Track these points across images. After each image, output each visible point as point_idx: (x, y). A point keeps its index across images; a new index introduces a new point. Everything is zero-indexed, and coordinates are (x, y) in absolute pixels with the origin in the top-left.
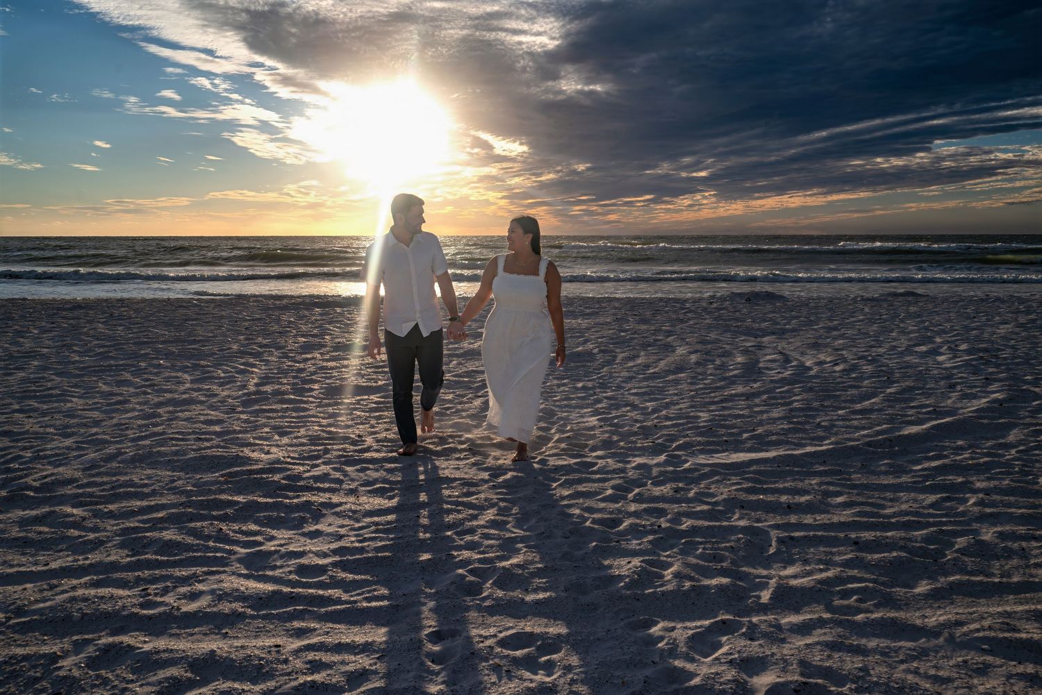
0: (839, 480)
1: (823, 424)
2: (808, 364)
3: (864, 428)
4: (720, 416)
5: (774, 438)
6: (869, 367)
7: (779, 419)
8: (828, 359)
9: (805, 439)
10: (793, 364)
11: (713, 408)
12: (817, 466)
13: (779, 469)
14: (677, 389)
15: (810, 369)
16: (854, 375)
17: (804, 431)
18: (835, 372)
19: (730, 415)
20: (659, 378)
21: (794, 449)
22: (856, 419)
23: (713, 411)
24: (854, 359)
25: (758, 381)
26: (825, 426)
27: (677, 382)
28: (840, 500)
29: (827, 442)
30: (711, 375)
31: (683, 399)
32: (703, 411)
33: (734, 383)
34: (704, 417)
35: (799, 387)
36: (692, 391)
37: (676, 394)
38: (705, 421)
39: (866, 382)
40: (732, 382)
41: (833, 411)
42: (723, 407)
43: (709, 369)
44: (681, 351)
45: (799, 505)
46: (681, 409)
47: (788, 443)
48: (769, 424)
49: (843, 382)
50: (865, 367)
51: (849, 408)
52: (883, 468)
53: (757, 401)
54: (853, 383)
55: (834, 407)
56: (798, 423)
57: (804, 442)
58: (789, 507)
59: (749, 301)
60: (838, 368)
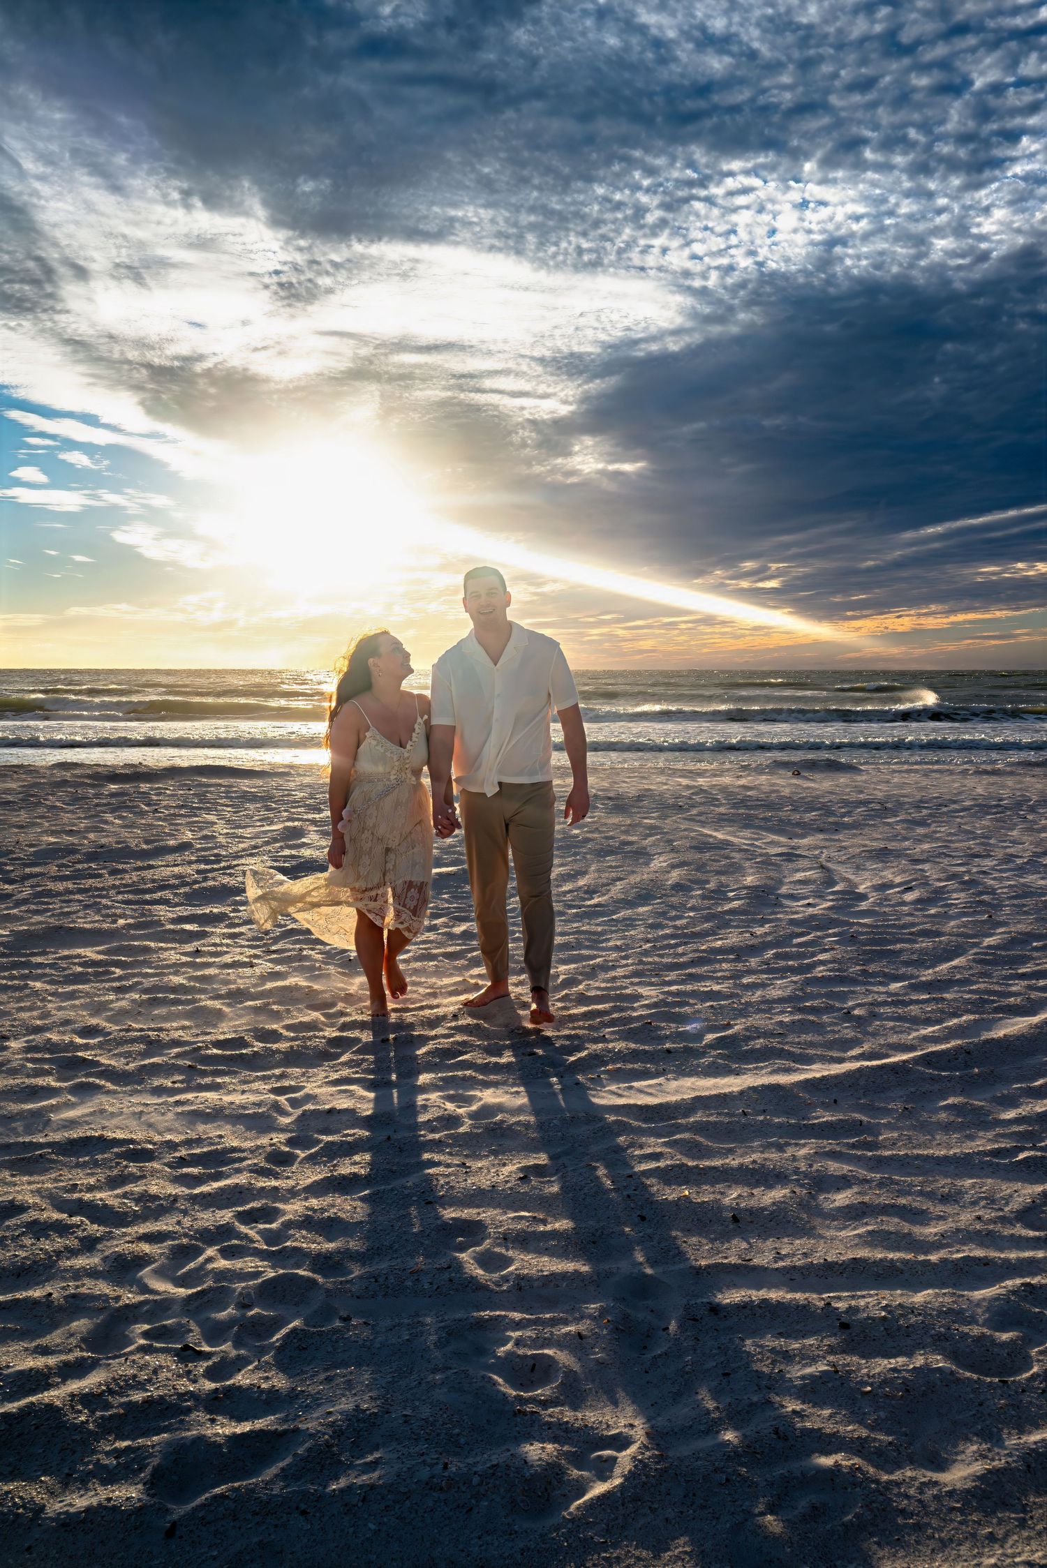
0: (853, 1146)
1: (856, 1012)
2: (861, 889)
3: (928, 1022)
4: (678, 994)
5: (759, 1043)
6: (962, 895)
7: (781, 1000)
8: (898, 880)
9: (812, 1045)
10: (837, 888)
11: (672, 976)
12: (819, 1112)
13: (743, 1120)
14: (624, 938)
15: (863, 897)
16: (932, 912)
17: (819, 1028)
18: (904, 903)
19: (694, 994)
20: (602, 914)
21: (788, 1071)
22: (918, 1002)
23: (670, 983)
24: (939, 880)
25: (769, 921)
26: (859, 1017)
27: (630, 923)
28: (842, 1198)
29: (856, 1052)
30: (693, 909)
31: (626, 957)
32: (651, 984)
33: (727, 925)
34: (650, 997)
35: (834, 935)
36: (648, 941)
37: (617, 948)
38: (648, 1006)
39: (952, 923)
40: (722, 922)
41: (881, 983)
42: (690, 975)
43: (692, 897)
44: (659, 863)
45: (755, 1213)
46: (614, 979)
47: (782, 1054)
48: (759, 1011)
49: (913, 925)
50: (955, 895)
51: (912, 977)
52: (943, 1116)
53: (753, 962)
54: (928, 926)
55: (885, 975)
56: (813, 1010)
57: (811, 1052)
58: (735, 1219)
59: (797, 774)
60: (909, 897)
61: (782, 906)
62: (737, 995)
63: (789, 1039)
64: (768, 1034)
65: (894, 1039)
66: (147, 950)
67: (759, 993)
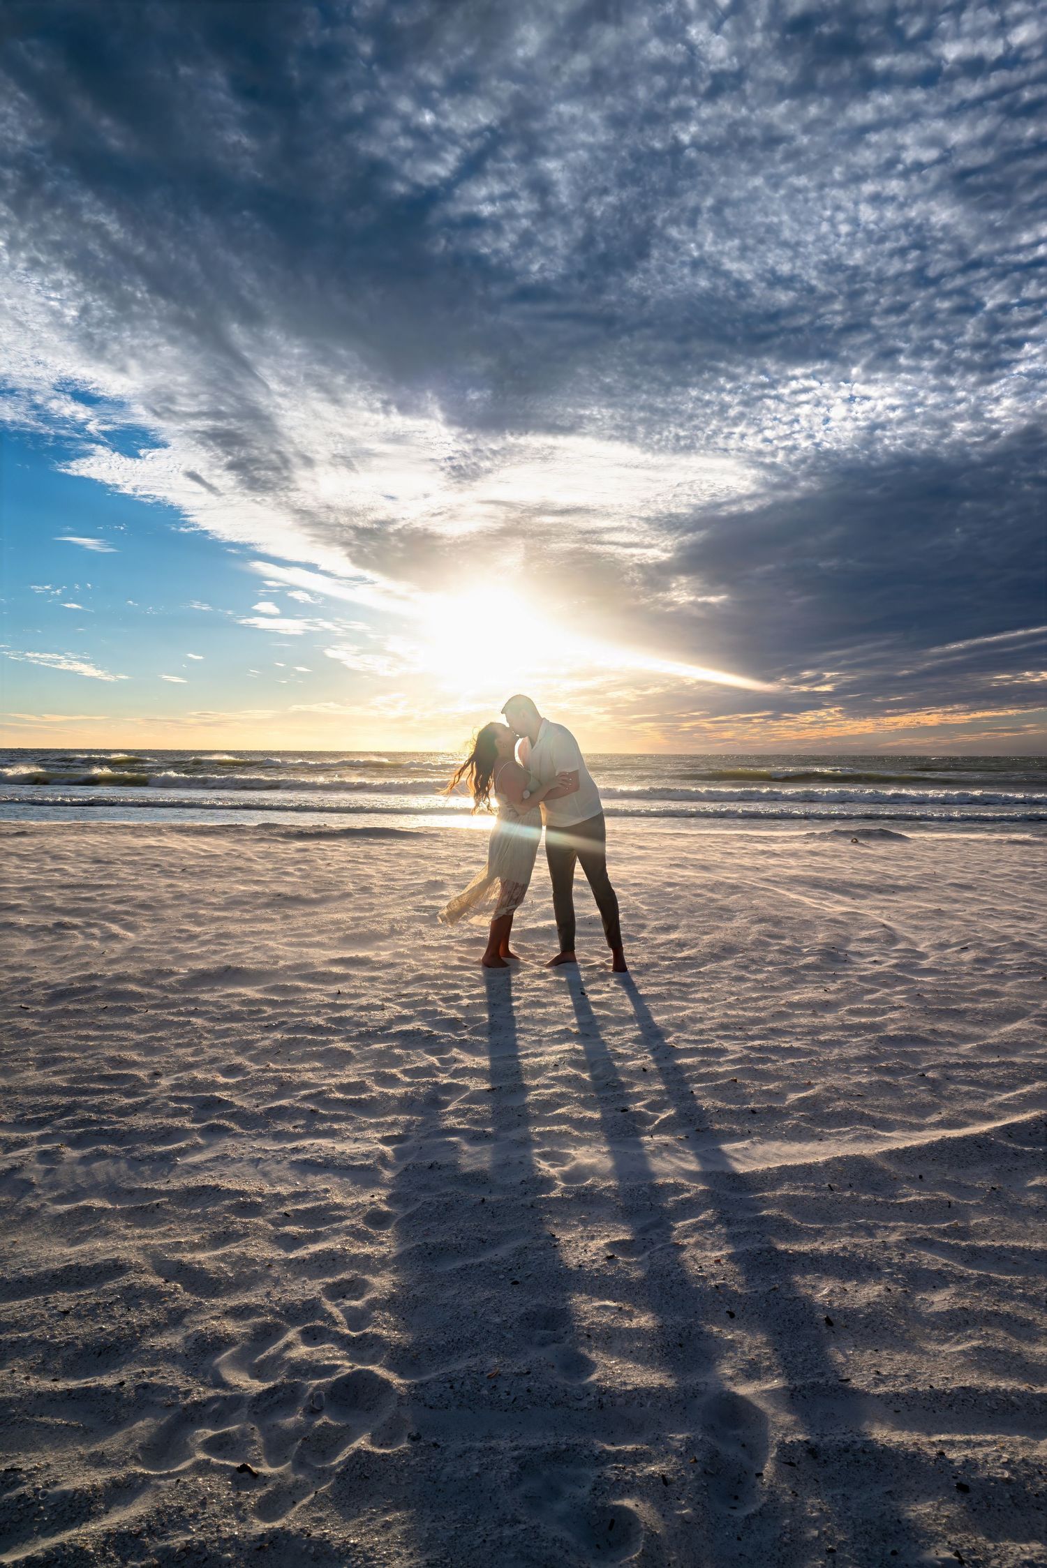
0: (945, 1234)
1: (930, 1074)
2: (922, 947)
3: (1002, 1087)
4: (761, 1049)
5: (840, 1105)
6: (1015, 956)
7: (858, 1059)
8: (954, 940)
9: (891, 1109)
10: (899, 947)
11: (755, 1030)
12: (907, 1191)
13: (830, 1196)
14: (709, 990)
15: (924, 956)
16: (991, 971)
17: (892, 1089)
18: (963, 963)
19: (776, 1050)
20: (691, 966)
22: (988, 1065)
23: (753, 1038)
24: (992, 941)
25: (841, 977)
26: (934, 1081)
27: (715, 976)
28: (940, 1301)
29: (935, 1118)
30: (771, 963)
31: (712, 1010)
32: (736, 1038)
33: (802, 980)
34: (734, 1052)
35: (901, 993)
36: (732, 994)
37: (704, 1000)
38: (733, 1062)
39: (1009, 984)
40: (798, 977)
41: (950, 1044)
42: (772, 1030)
43: (770, 952)
45: (849, 1315)
46: (701, 1032)
47: (862, 1118)
48: (839, 1070)
49: (973, 984)
50: (1008, 956)
51: (979, 1038)
52: (1033, 1199)
53: (829, 1018)
54: (987, 986)
55: (954, 1035)
56: (888, 1071)
57: (891, 1116)
58: (829, 1321)
59: (855, 842)
60: (967, 956)
61: (851, 962)
62: (815, 1053)
63: (869, 1102)
64: (848, 1096)
65: (970, 1105)
66: (297, 990)
67: (836, 1051)
